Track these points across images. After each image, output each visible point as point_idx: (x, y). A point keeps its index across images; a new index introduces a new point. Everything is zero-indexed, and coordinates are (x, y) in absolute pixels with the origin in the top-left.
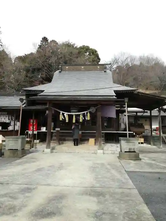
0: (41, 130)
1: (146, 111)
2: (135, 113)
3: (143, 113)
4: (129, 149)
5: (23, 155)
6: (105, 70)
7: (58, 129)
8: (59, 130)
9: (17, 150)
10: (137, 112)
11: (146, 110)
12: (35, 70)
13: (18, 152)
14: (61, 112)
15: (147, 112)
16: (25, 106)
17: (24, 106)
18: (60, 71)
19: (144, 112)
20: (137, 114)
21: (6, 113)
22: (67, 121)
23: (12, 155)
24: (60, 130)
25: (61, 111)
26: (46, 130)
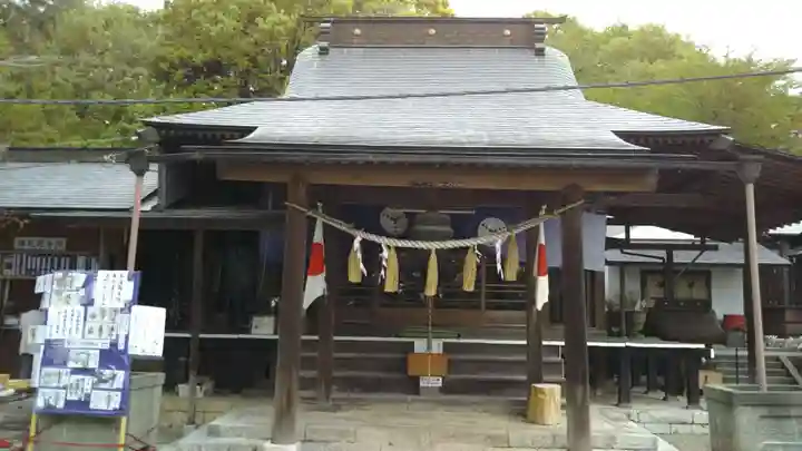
0: (248, 331)
1: (709, 242)
2: (663, 253)
3: (698, 252)
6: (538, 45)
10: (670, 247)
11: (711, 237)
14: (359, 237)
15: (716, 248)
16: (154, 208)
17: (148, 207)
18: (325, 44)
19: (703, 248)
20: (670, 256)
21: (64, 241)
22: (391, 285)
25: (358, 228)
26: (275, 333)
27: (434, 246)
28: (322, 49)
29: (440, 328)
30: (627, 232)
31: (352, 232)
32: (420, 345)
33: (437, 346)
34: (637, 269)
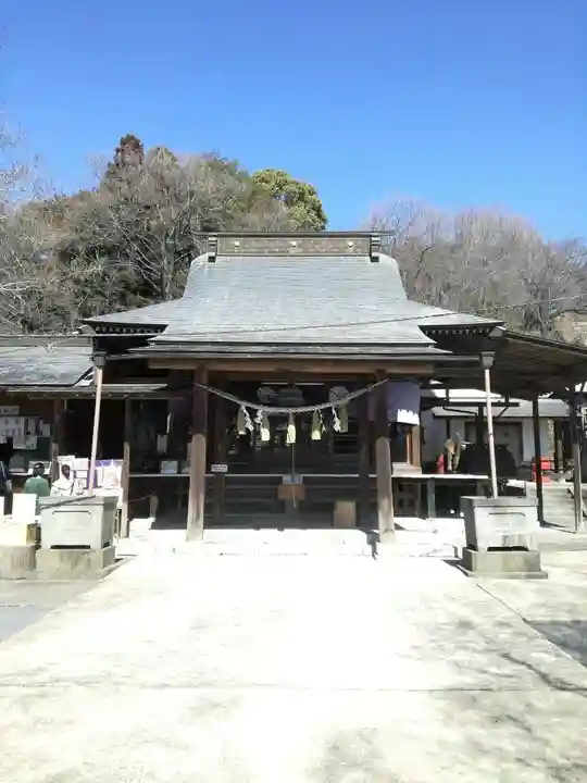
1: (512, 400)
2: (475, 410)
3: (503, 409)
4: (505, 537)
5: (107, 568)
6: (374, 254)
7: (223, 468)
8: (226, 470)
9: (89, 547)
10: (481, 406)
11: (512, 397)
12: (94, 253)
13: (92, 556)
14: (243, 405)
15: (517, 405)
16: (91, 384)
18: (213, 254)
19: (507, 405)
20: (480, 411)
21: (17, 407)
22: (265, 436)
23: (66, 566)
24: (230, 471)
25: (242, 399)
26: (177, 472)
27: (291, 411)
28: (210, 258)
29: (301, 468)
30: (447, 393)
31: (239, 402)
32: (287, 478)
33: (299, 479)
34: (463, 422)
